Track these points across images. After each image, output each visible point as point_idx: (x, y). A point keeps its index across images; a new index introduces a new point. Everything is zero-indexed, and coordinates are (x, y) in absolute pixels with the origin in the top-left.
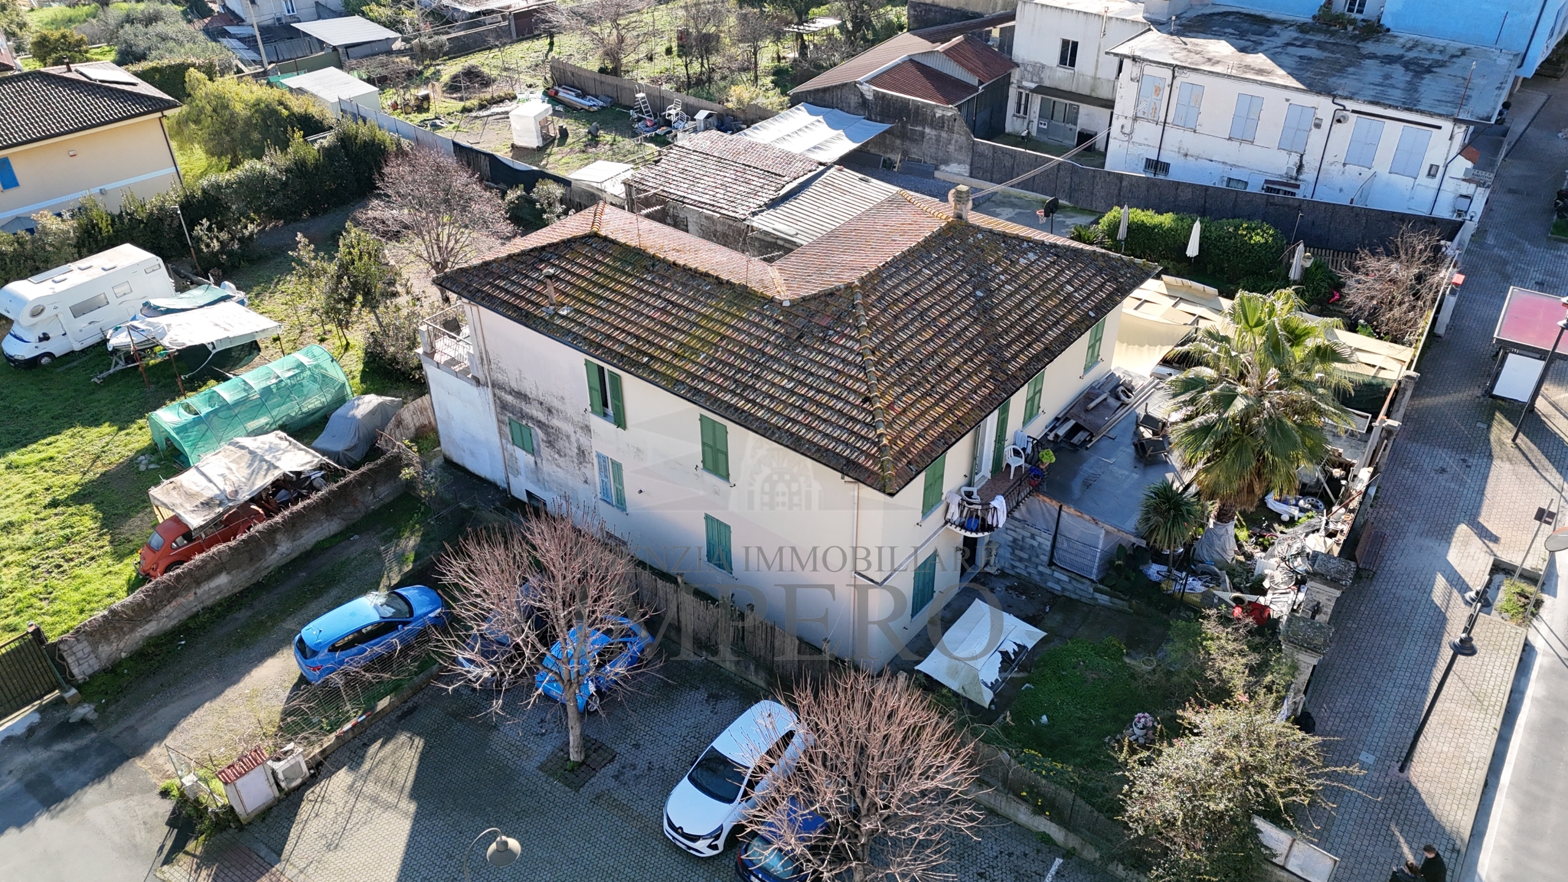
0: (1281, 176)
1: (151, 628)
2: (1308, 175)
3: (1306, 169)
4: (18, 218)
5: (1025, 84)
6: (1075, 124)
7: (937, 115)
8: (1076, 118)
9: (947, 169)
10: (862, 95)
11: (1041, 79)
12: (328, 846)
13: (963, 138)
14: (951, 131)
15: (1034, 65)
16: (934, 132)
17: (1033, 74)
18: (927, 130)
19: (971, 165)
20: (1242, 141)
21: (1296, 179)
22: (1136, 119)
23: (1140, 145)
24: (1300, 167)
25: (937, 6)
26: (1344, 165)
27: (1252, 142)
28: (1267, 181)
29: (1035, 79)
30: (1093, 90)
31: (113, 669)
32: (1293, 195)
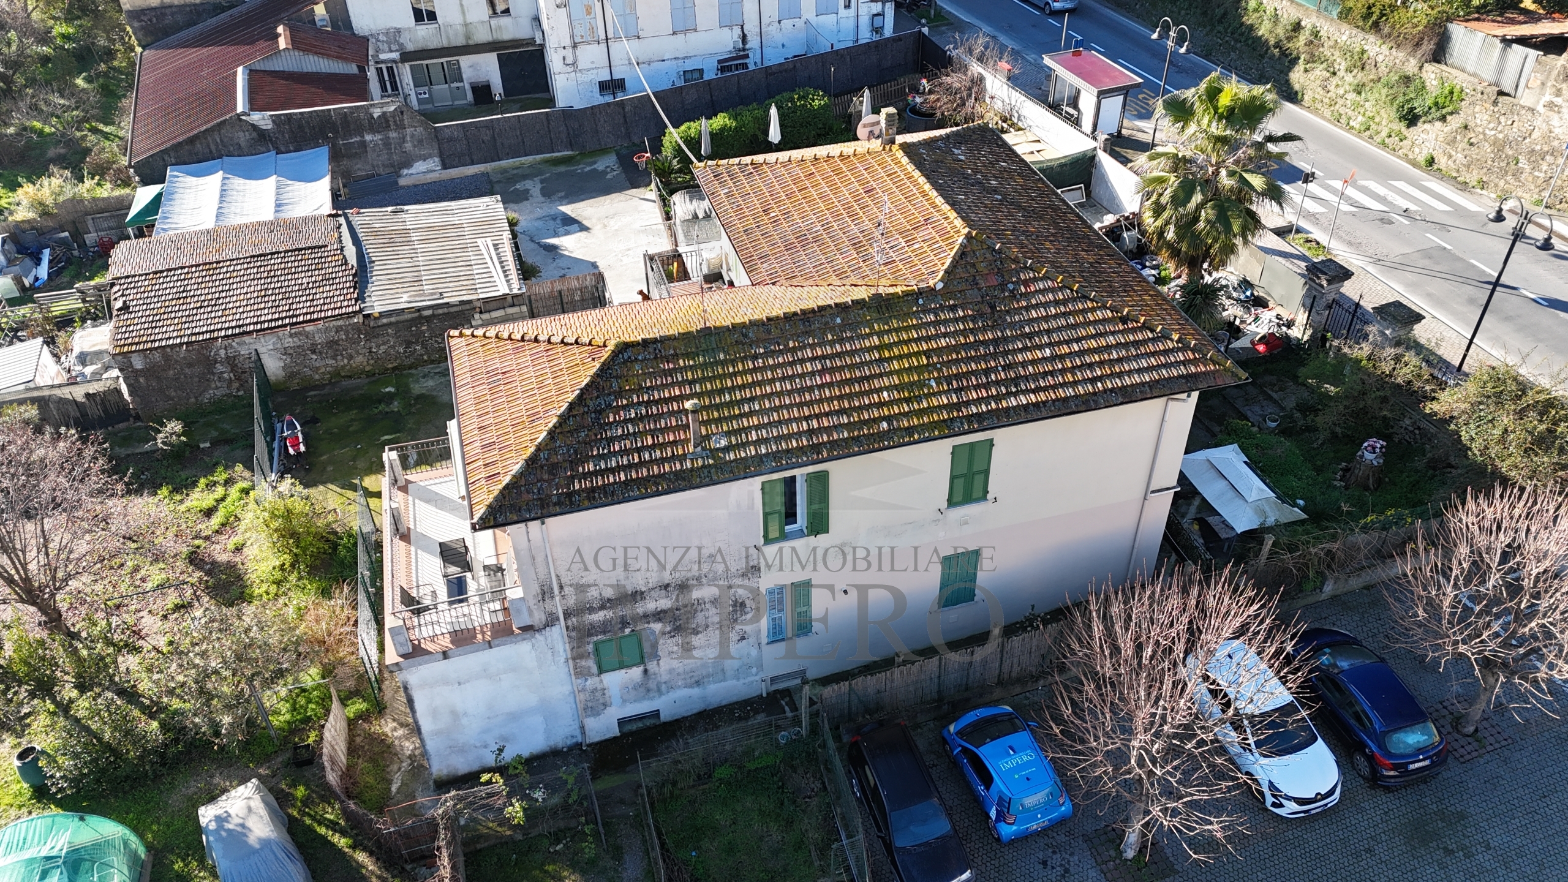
0: (730, 52)
2: (753, 43)
3: (749, 38)
5: (382, 56)
7: (375, 116)
9: (411, 171)
10: (254, 127)
13: (420, 130)
15: (387, 33)
18: (368, 137)
19: (441, 156)
20: (686, 31)
21: (744, 50)
22: (575, 46)
23: (589, 70)
24: (744, 38)
26: (779, 22)
27: (695, 30)
28: (719, 62)
32: (745, 66)
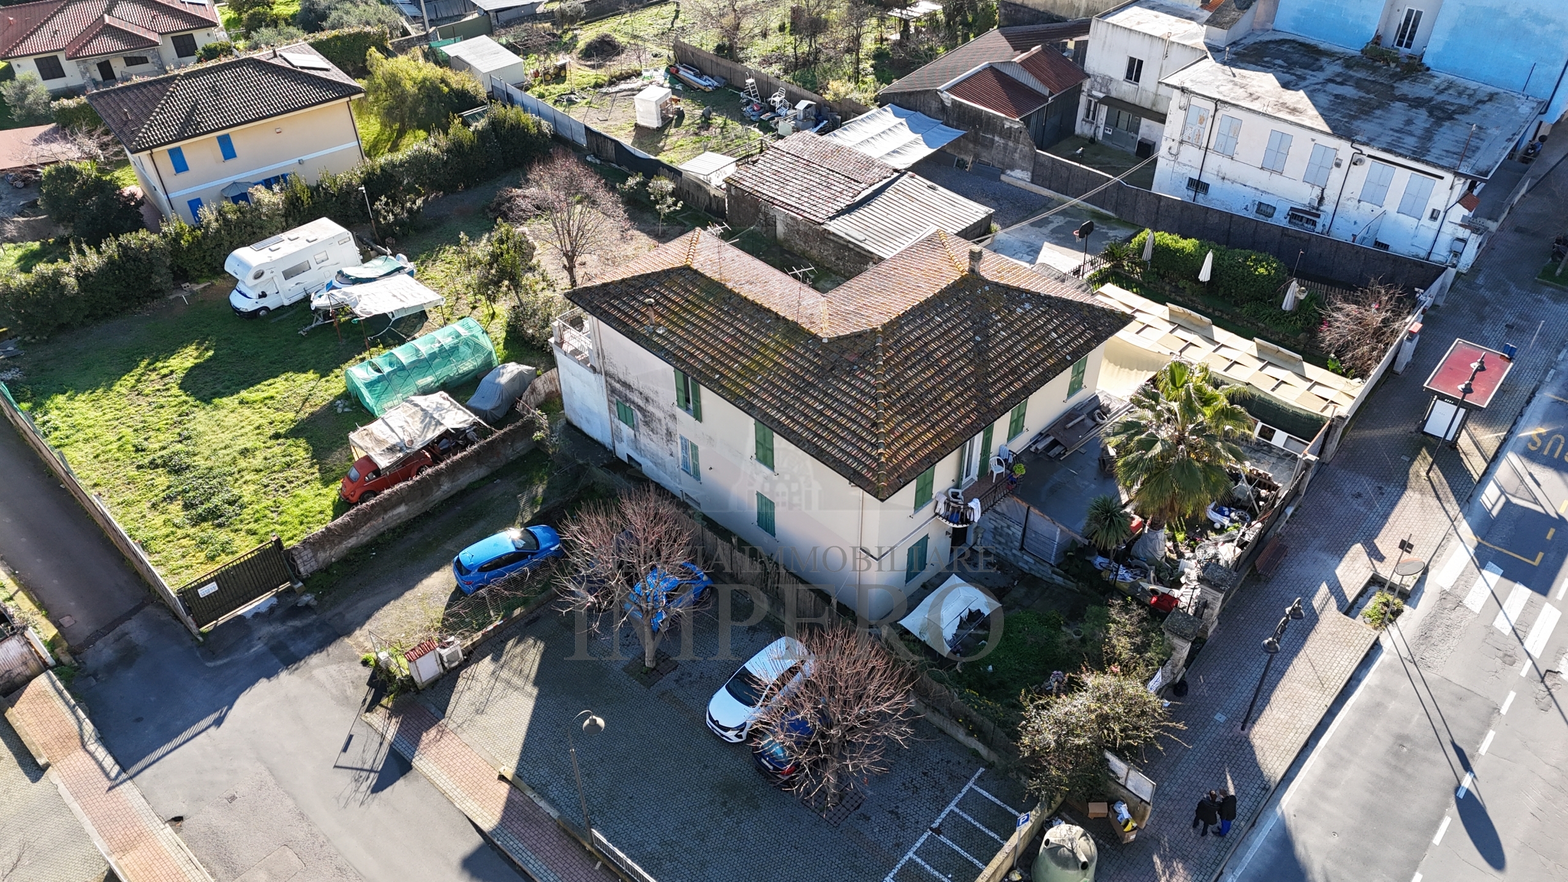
0: (1305, 205)
1: (352, 542)
2: (1328, 207)
3: (1326, 201)
4: (234, 183)
5: (1094, 93)
6: (1137, 133)
7: (1006, 126)
8: (1138, 128)
9: (1012, 173)
10: (942, 102)
11: (1108, 90)
12: (477, 711)
13: (1027, 149)
14: (1017, 141)
15: (1103, 78)
16: (1002, 141)
17: (1102, 85)
18: (997, 138)
19: (1033, 173)
20: (1273, 171)
21: (1318, 209)
22: (1181, 142)
23: (1185, 165)
24: (1321, 200)
25: (1026, 7)
26: (1359, 201)
27: (1281, 174)
28: (1292, 209)
29: (1104, 90)
30: (1154, 105)
31: (326, 570)
32: (1314, 223)
